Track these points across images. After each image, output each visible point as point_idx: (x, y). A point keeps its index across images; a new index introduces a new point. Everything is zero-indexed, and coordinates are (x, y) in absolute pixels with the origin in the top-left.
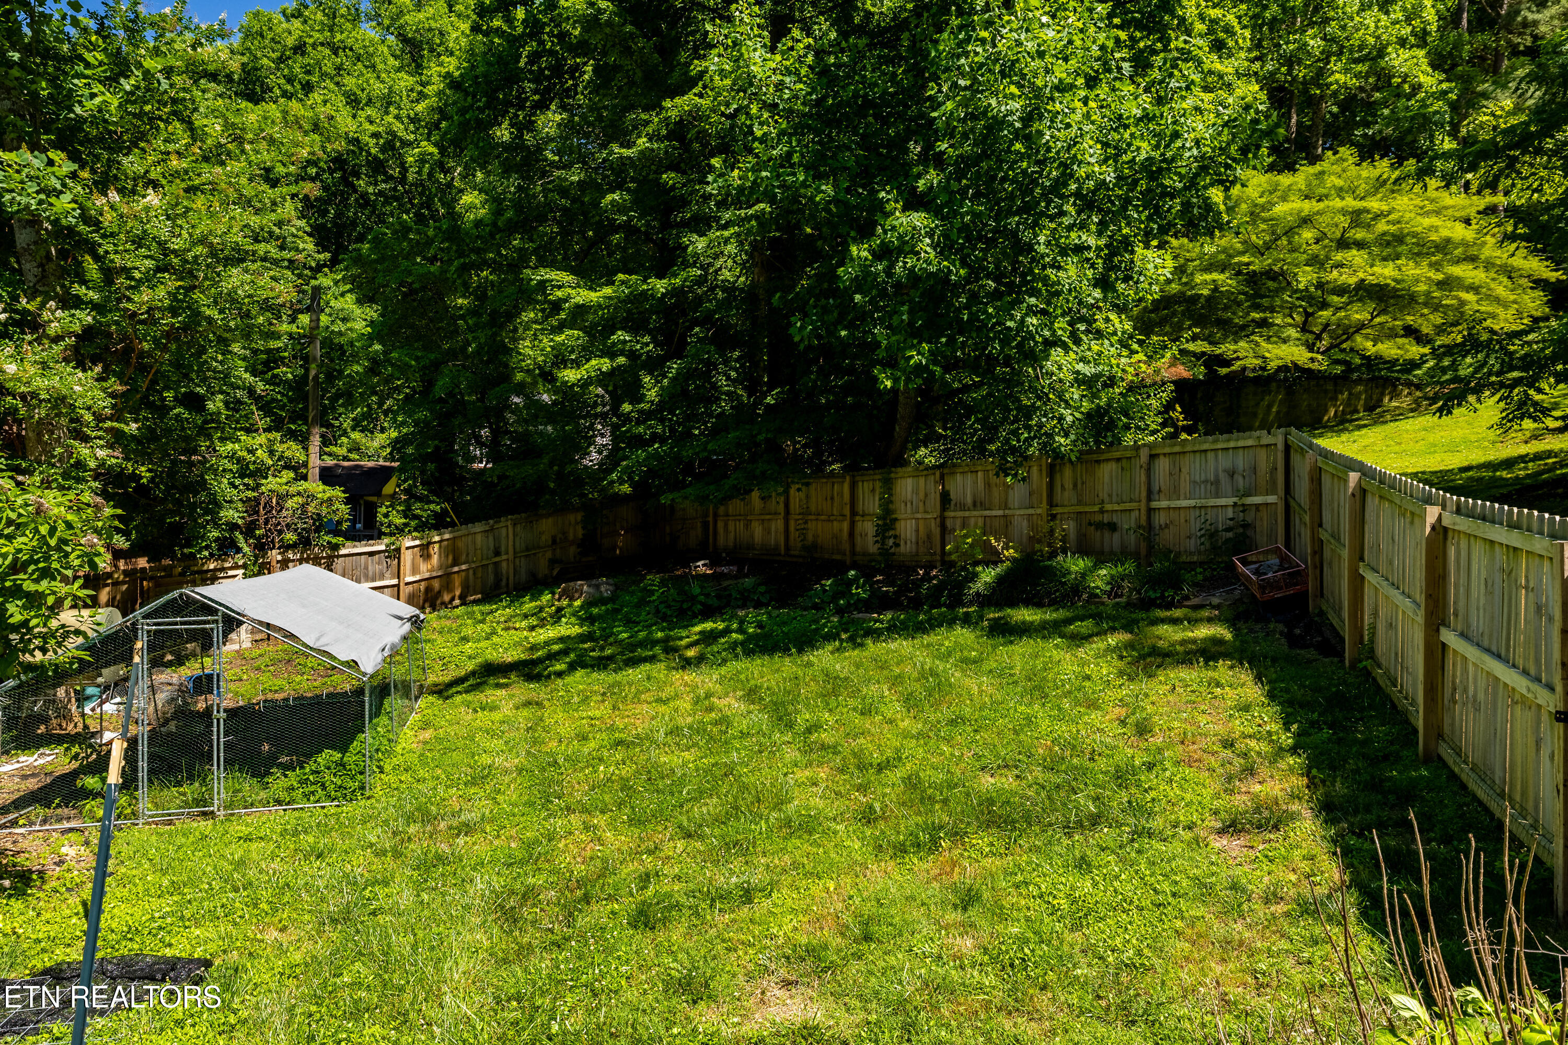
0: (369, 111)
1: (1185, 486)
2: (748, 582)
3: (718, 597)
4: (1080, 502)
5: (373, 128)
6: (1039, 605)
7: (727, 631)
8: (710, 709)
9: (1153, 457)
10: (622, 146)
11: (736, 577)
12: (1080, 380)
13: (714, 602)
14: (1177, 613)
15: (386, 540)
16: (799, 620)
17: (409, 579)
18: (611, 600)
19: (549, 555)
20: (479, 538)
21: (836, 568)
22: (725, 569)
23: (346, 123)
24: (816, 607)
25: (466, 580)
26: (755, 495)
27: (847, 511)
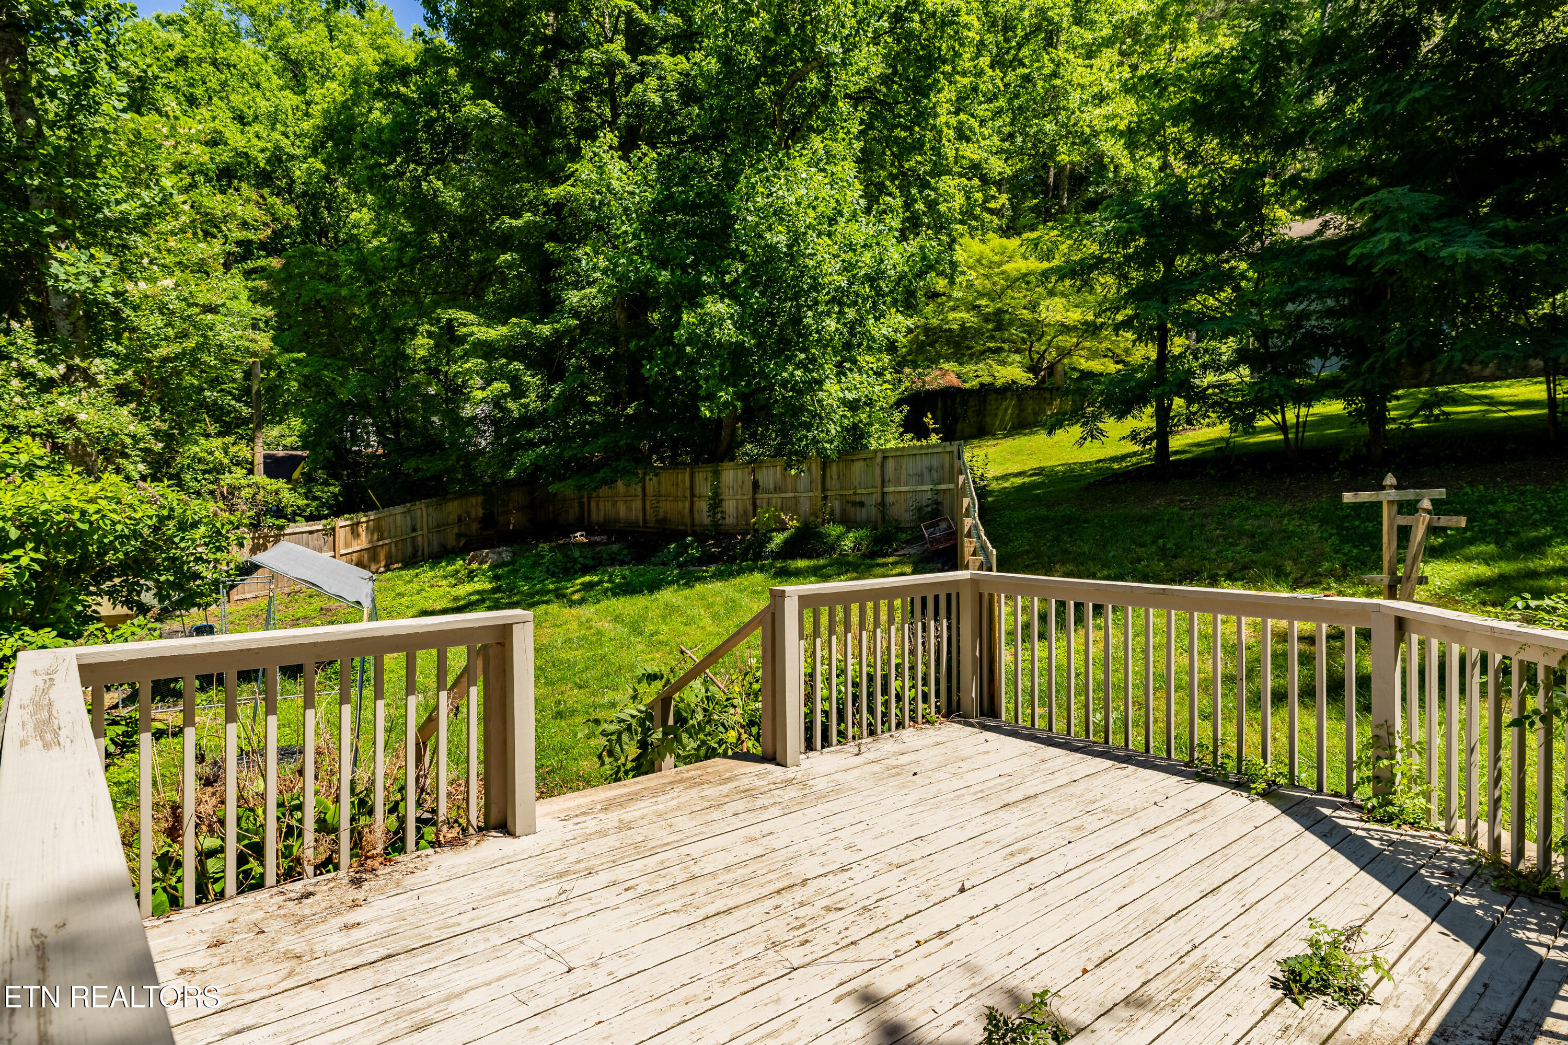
0: (257, 127)
1: (904, 478)
2: (615, 547)
3: (593, 558)
4: (842, 488)
5: (261, 144)
6: (810, 557)
7: (600, 582)
8: (589, 628)
9: (885, 458)
10: (512, 217)
11: (606, 544)
12: (844, 402)
13: (590, 562)
14: (891, 560)
15: (324, 522)
16: (650, 571)
17: (343, 552)
18: (512, 562)
19: (456, 530)
20: (399, 518)
21: (678, 536)
22: (598, 538)
23: (235, 137)
24: (664, 564)
25: (390, 552)
26: (620, 484)
27: (688, 494)
